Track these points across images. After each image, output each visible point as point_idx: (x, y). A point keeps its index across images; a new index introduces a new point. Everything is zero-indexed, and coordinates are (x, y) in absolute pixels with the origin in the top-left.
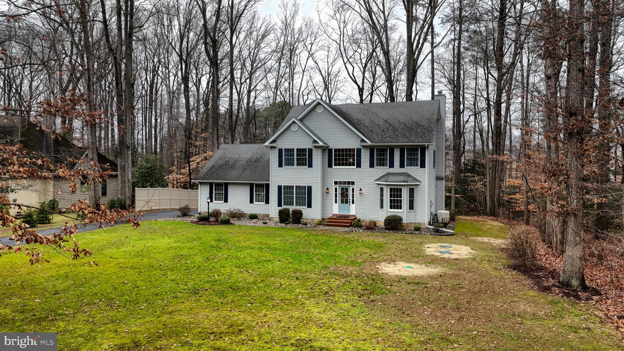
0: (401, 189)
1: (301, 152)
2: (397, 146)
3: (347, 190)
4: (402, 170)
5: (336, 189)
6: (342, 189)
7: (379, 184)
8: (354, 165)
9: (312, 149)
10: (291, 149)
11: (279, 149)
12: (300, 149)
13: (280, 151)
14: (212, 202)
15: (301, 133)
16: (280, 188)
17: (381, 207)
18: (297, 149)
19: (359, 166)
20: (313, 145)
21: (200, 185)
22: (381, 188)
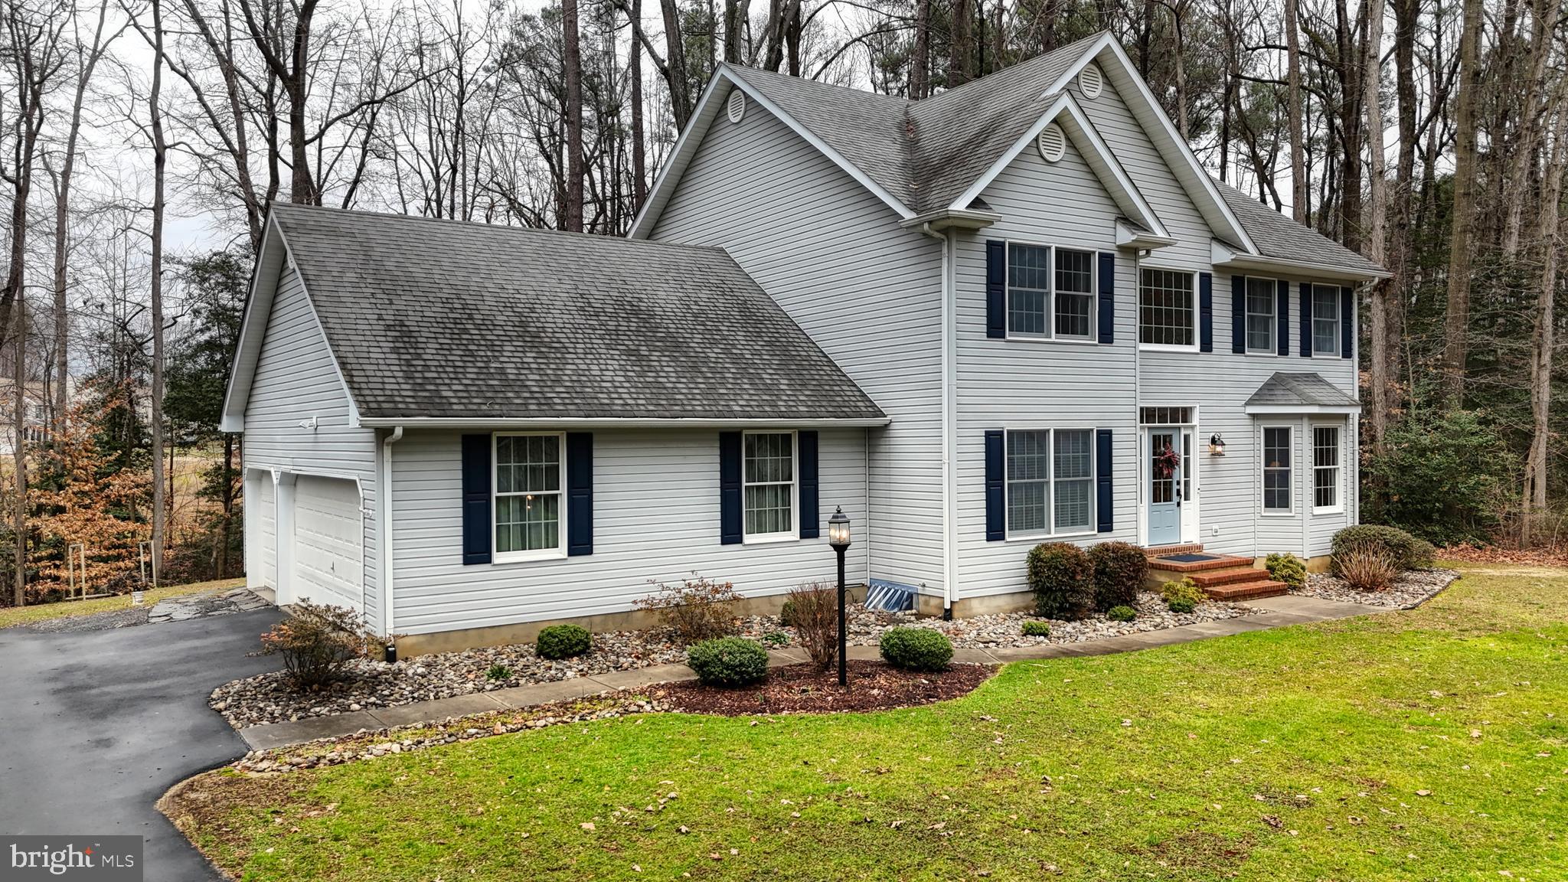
0: (1335, 432)
1: (1072, 261)
2: (1295, 277)
3: (1168, 440)
4: (1305, 365)
5: (1141, 440)
6: (1157, 440)
7: (1254, 417)
8: (1189, 342)
9: (1112, 257)
10: (1033, 249)
11: (990, 244)
12: (1069, 253)
14: (487, 559)
15: (1071, 173)
16: (993, 440)
17: (1269, 504)
18: (1059, 251)
19: (1207, 346)
20: (1125, 236)
21: (387, 452)
22: (1266, 430)
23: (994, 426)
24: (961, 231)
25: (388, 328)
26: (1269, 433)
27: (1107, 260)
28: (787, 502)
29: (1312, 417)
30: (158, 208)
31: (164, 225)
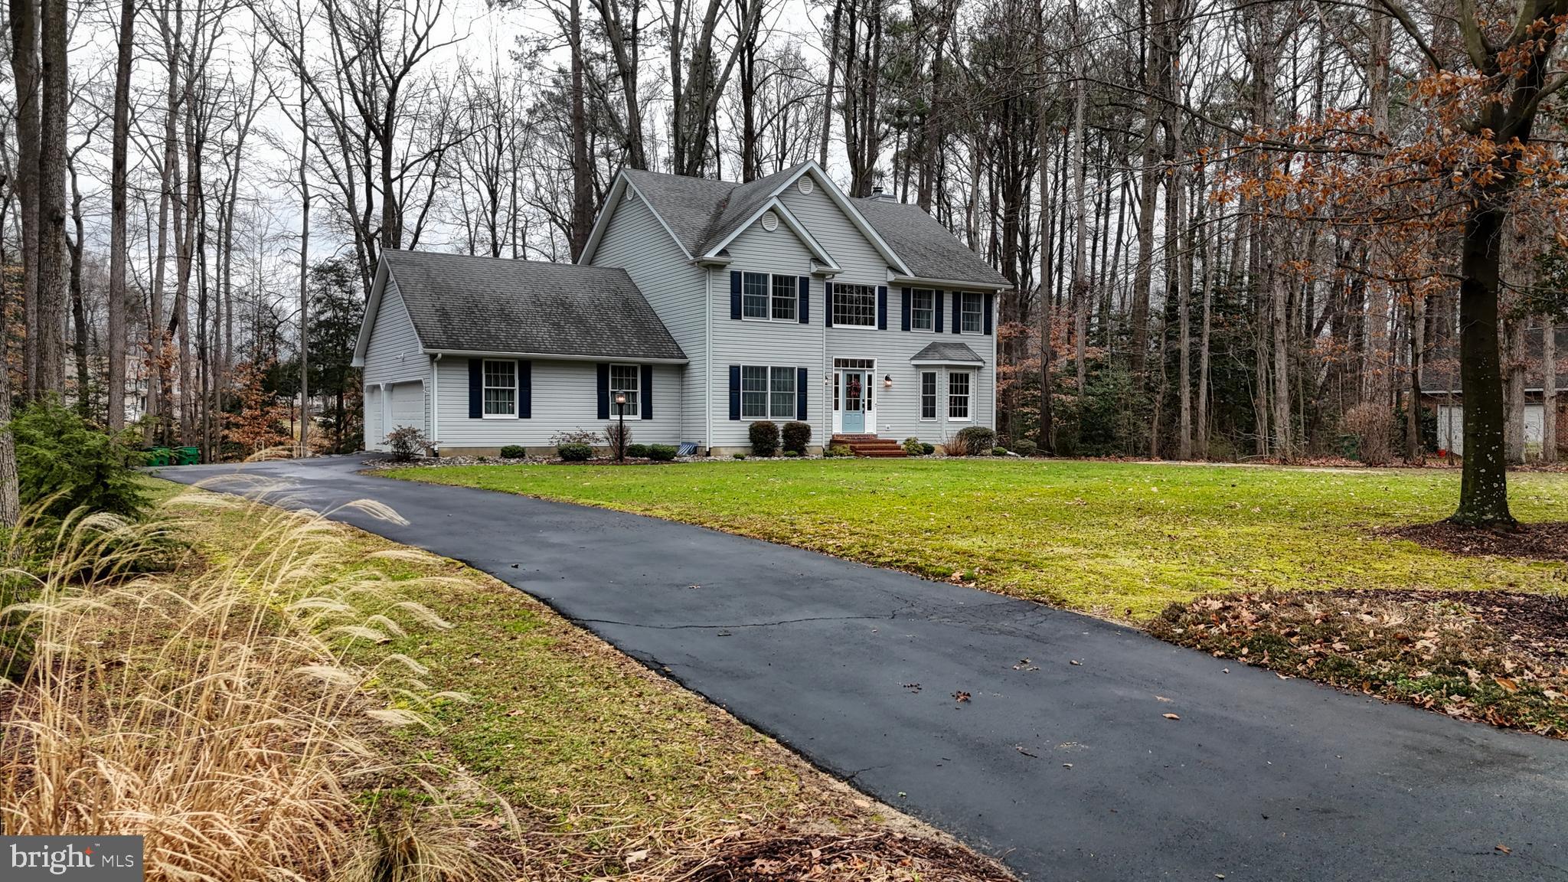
0: (967, 376)
1: (783, 283)
2: (949, 288)
3: (857, 377)
4: (956, 339)
5: (837, 376)
6: (849, 376)
7: (917, 366)
8: (872, 324)
9: (808, 279)
10: (759, 275)
11: (733, 273)
12: (781, 277)
13: (735, 276)
14: (480, 416)
15: (784, 236)
16: (734, 371)
17: (925, 415)
18: (775, 277)
19: (883, 326)
20: (814, 269)
21: (435, 365)
22: (924, 374)
23: (734, 363)
24: (716, 267)
25: (437, 311)
26: (925, 375)
27: (805, 282)
28: (635, 400)
29: (948, 367)
30: (305, 236)
31: (308, 247)
